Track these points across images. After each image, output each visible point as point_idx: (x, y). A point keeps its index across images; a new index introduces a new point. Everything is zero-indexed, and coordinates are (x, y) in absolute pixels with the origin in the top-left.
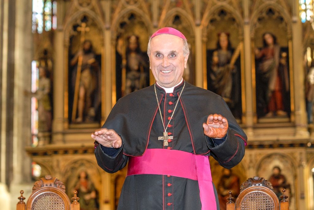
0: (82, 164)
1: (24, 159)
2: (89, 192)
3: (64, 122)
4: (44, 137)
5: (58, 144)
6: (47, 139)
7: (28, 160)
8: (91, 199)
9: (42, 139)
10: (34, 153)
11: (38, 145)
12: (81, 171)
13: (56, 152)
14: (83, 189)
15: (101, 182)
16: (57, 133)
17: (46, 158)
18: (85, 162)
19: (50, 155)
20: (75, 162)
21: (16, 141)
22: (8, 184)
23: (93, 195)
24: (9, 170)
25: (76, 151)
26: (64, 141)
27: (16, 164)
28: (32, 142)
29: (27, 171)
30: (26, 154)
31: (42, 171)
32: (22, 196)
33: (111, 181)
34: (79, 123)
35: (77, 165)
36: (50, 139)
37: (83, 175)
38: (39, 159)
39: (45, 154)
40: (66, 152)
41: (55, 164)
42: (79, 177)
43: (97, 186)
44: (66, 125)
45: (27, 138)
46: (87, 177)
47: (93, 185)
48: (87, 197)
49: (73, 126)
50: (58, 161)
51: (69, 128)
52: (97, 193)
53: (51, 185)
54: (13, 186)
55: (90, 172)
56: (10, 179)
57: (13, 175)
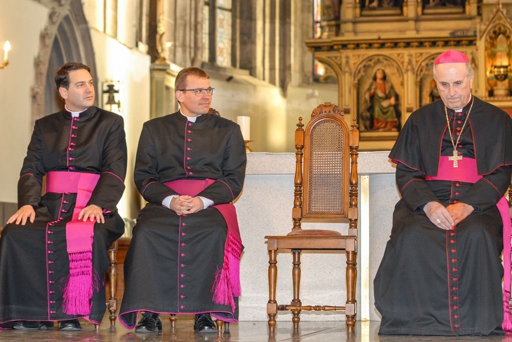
0: (379, 61)
1: (303, 54)
2: (387, 97)
3: (355, 8)
4: (329, 26)
5: (348, 37)
6: (334, 29)
7: (309, 55)
8: (390, 106)
9: (327, 29)
10: (316, 48)
11: (320, 38)
12: (377, 70)
13: (344, 46)
14: (380, 94)
15: (402, 84)
16: (345, 22)
17: (333, 54)
18: (381, 58)
19: (338, 50)
20: (370, 59)
21: (293, 30)
22: (283, 86)
23: (392, 101)
24: (285, 68)
25: (370, 45)
26: (355, 32)
27: (294, 61)
28: (314, 31)
29: (309, 69)
30: (306, 49)
31: (326, 69)
32: (300, 123)
33: (416, 83)
34: (374, 9)
35: (371, 63)
36: (338, 31)
37: (379, 76)
38: (323, 55)
39: (331, 48)
40: (357, 46)
41: (344, 60)
42: (375, 79)
43: (398, 89)
44: (358, 11)
45: (307, 28)
46: (384, 78)
47: (392, 87)
48: (385, 104)
49: (365, 13)
50: (347, 57)
51: (361, 15)
52: (397, 97)
53: (330, 112)
54: (290, 90)
55: (388, 71)
56: (288, 80)
57: (290, 74)
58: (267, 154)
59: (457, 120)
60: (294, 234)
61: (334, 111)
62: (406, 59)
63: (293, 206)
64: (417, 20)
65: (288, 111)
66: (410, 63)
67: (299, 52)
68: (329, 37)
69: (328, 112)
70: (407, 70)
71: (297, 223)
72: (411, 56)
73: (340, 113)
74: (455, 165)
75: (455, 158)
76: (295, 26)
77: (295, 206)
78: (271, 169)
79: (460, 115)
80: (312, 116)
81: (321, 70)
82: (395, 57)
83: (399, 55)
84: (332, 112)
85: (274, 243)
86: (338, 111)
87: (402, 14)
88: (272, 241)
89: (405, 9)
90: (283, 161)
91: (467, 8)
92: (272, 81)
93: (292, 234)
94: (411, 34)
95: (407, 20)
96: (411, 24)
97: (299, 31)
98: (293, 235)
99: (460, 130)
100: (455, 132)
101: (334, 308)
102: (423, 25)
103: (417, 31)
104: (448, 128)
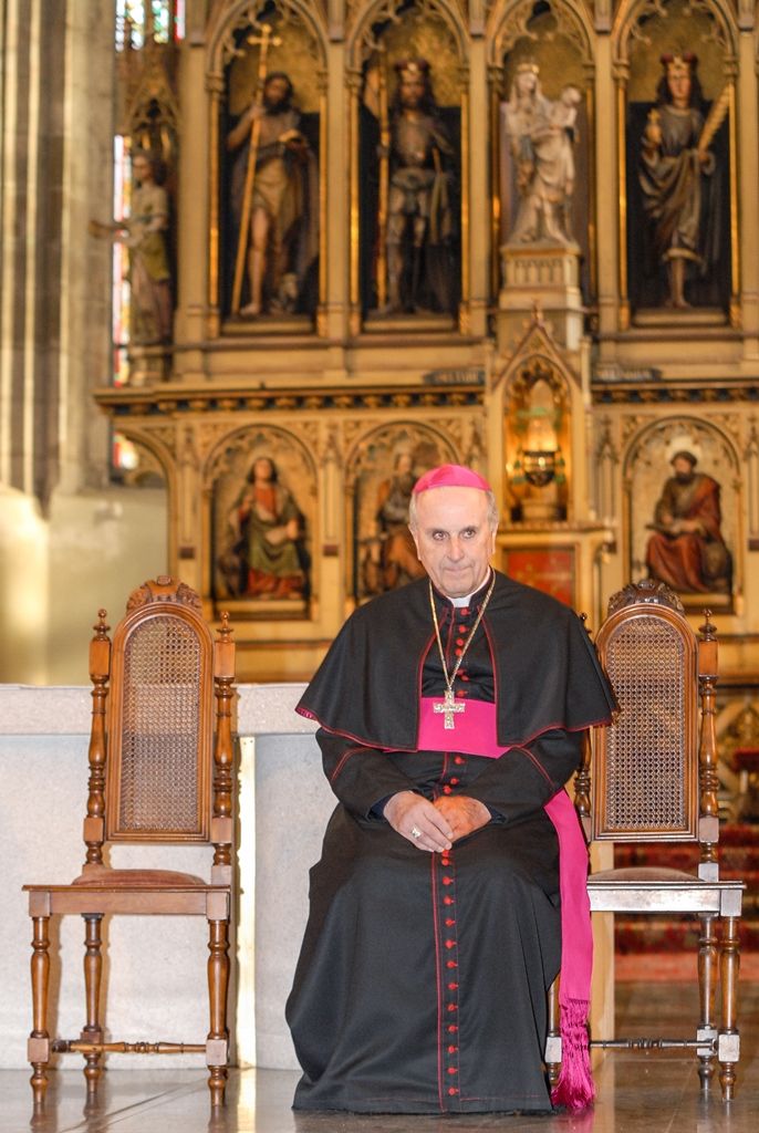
0: (261, 439)
1: (88, 418)
2: (280, 521)
3: (207, 316)
4: (148, 357)
5: (191, 383)
6: (159, 364)
7: (101, 422)
8: (287, 541)
9: (143, 364)
10: (118, 407)
11: (128, 385)
12: (257, 459)
13: (183, 404)
14: (264, 514)
15: (314, 492)
16: (186, 349)
17: (156, 422)
18: (266, 432)
19: (168, 413)
20: (240, 434)
21: (66, 366)
22: (42, 494)
23: (291, 530)
24: (47, 452)
25: (241, 403)
26: (208, 372)
27: (67, 436)
28: (113, 366)
29: (100, 454)
30: (96, 409)
31: (141, 457)
32: (102, 624)
33: (345, 490)
34: (250, 319)
35: (244, 444)
36: (168, 367)
37: (262, 472)
38: (135, 424)
39: (152, 409)
40: (213, 403)
41: (181, 437)
42: (252, 478)
43: (304, 503)
44: (214, 324)
45: (98, 360)
46: (273, 477)
47: (291, 500)
48: (275, 536)
49: (231, 327)
50: (189, 430)
51: (222, 334)
52: (302, 521)
53: (169, 598)
54: (58, 501)
55: (282, 462)
56: (51, 479)
57: (58, 467)
58: (22, 688)
59: (458, 623)
60: (87, 879)
61: (179, 597)
62: (324, 434)
63: (86, 813)
64: (349, 345)
65: (52, 551)
66: (332, 443)
67: (78, 416)
68: (147, 382)
69: (164, 598)
70: (325, 461)
71: (94, 851)
72: (333, 427)
73: (192, 603)
74: (449, 724)
75: (449, 707)
76: (70, 354)
77: (90, 814)
78: (32, 723)
79: (464, 613)
80: (128, 608)
81: (128, 457)
82: (298, 429)
83: (306, 425)
84: (174, 599)
85: (44, 900)
86: (188, 598)
87: (314, 331)
88: (39, 895)
89: (321, 319)
90: (59, 704)
91: (464, 318)
92: (17, 482)
93: (83, 880)
94: (335, 378)
95: (325, 346)
96: (336, 355)
97: (78, 366)
98: (86, 883)
99: (464, 646)
100: (451, 649)
101: (178, 1048)
102: (363, 357)
103: (350, 370)
104: (436, 640)
